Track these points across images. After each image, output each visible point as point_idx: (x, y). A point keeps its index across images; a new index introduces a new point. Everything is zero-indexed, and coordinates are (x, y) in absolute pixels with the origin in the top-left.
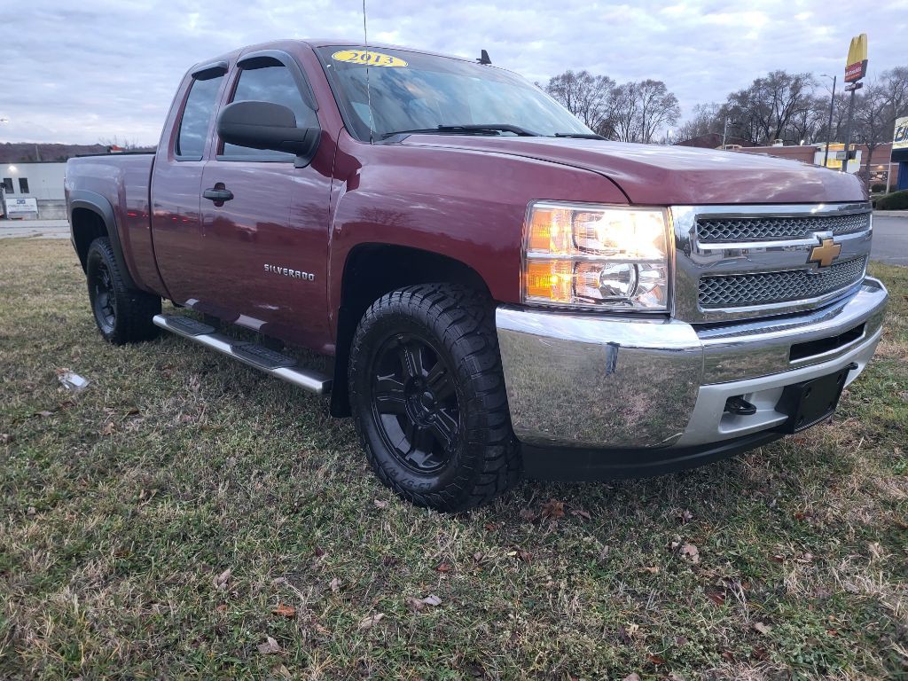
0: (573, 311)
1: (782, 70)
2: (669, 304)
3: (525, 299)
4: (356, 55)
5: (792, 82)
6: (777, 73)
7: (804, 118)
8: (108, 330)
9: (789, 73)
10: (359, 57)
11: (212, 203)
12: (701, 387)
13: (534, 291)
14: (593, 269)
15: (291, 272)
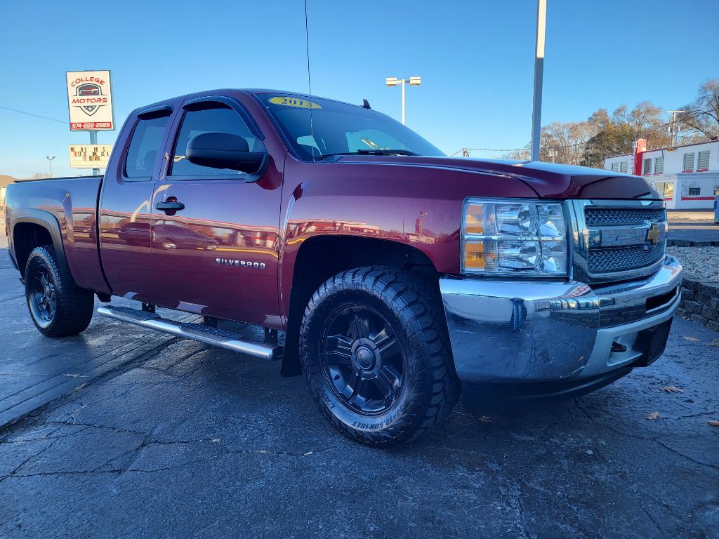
3: (463, 270)
4: (286, 100)
10: (288, 101)
11: (163, 212)
12: (598, 331)
13: (470, 264)
14: (513, 247)
15: (243, 263)
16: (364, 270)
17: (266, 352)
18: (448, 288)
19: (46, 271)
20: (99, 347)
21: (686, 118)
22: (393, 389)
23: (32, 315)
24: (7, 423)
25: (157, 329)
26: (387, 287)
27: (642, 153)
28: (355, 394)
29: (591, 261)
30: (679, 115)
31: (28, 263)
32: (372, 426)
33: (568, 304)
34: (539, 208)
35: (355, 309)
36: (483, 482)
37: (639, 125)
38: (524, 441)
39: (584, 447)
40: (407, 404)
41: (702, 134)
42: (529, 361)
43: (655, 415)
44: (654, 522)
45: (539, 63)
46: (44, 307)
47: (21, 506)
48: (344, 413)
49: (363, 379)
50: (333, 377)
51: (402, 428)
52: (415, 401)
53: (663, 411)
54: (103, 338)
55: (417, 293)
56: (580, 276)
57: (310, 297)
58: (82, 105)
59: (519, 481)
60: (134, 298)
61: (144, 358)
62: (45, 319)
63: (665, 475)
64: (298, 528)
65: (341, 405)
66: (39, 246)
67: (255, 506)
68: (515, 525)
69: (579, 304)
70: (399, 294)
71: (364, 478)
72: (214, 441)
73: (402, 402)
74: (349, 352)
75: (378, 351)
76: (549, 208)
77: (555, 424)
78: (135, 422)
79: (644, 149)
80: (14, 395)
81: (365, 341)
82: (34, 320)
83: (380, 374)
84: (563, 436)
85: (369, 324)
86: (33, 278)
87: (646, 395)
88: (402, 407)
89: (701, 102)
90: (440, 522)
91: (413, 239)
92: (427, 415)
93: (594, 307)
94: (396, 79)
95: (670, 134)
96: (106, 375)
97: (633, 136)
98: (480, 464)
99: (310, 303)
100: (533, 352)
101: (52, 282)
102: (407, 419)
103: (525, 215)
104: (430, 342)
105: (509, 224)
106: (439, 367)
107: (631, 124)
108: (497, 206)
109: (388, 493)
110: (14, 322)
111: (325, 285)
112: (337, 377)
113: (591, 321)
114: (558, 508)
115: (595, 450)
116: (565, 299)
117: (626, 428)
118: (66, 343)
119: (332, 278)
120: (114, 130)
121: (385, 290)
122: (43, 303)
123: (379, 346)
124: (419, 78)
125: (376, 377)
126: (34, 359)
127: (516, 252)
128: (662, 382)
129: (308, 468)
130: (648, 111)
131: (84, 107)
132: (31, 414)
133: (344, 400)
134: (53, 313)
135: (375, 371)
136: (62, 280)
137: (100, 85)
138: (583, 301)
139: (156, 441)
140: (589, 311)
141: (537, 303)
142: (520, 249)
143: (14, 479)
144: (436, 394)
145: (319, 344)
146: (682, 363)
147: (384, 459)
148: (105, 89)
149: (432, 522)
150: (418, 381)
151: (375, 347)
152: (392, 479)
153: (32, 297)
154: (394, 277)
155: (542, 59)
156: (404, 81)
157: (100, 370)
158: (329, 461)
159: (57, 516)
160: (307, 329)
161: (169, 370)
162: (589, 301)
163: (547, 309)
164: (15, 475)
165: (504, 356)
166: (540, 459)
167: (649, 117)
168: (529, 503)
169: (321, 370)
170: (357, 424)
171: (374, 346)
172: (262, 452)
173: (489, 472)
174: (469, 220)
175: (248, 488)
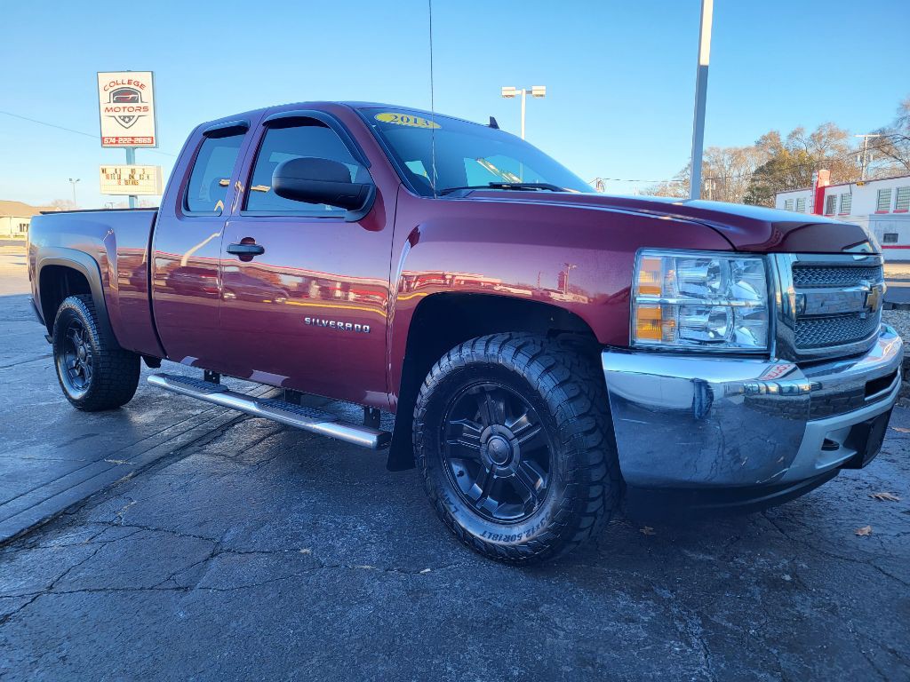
0: (681, 352)
2: (769, 345)
3: (633, 342)
4: (396, 117)
10: (399, 119)
11: (237, 257)
12: (808, 423)
13: (643, 334)
14: (699, 313)
15: (340, 324)
16: (501, 337)
17: (368, 439)
18: (612, 364)
19: (80, 327)
20: (147, 425)
21: (880, 143)
22: (535, 492)
23: (61, 383)
24: (38, 523)
25: (218, 404)
26: (531, 360)
27: (823, 188)
28: (484, 495)
29: (798, 332)
30: (872, 141)
31: (58, 316)
32: (508, 538)
33: (767, 387)
34: (732, 264)
35: (488, 387)
36: (653, 614)
37: (820, 151)
38: (701, 561)
39: (780, 571)
40: (554, 511)
41: (900, 165)
42: (716, 461)
43: (867, 530)
44: (879, 672)
45: (703, 72)
46: (77, 372)
47: (64, 633)
48: (470, 520)
49: (495, 477)
50: (456, 473)
51: (547, 542)
52: (566, 508)
53: (876, 525)
54: (151, 413)
55: (570, 369)
56: (785, 352)
57: (429, 370)
58: (117, 115)
59: (699, 614)
60: (194, 364)
61: (204, 442)
62: (78, 388)
63: (887, 610)
64: (420, 669)
65: (466, 510)
66: (72, 294)
67: (363, 638)
68: (700, 673)
69: (780, 389)
70: (547, 370)
71: (500, 605)
72: (303, 551)
73: (548, 508)
74: (478, 442)
75: (516, 442)
76: (745, 263)
77: (738, 538)
78: (200, 525)
79: (827, 183)
80: (44, 485)
81: (501, 428)
82: (64, 389)
83: (519, 472)
84: (750, 555)
85: (505, 406)
86: (63, 335)
87: (852, 504)
88: (548, 516)
89: (899, 124)
90: (603, 666)
91: (555, 296)
92: (581, 526)
93: (800, 392)
94: (514, 88)
95: (860, 164)
96: (157, 462)
97: (813, 167)
98: (646, 591)
99: (429, 379)
100: (721, 449)
101: (88, 341)
102: (553, 531)
103: (714, 272)
104: (587, 433)
105: (695, 284)
106: (597, 466)
107: (810, 151)
108: (679, 260)
109: (532, 625)
110: (37, 391)
111: (449, 356)
112: (461, 474)
113: (796, 411)
114: (754, 651)
115: (794, 575)
116: (763, 382)
117: (831, 546)
118: (105, 419)
119: (458, 347)
120: (156, 147)
121: (528, 365)
122: (75, 367)
123: (518, 436)
124: (544, 88)
125: (513, 475)
126: (65, 439)
127: (703, 320)
128: (870, 487)
129: (426, 591)
130: (832, 135)
131: (120, 117)
132: (68, 511)
133: (471, 502)
134: (89, 380)
135: (511, 467)
136: (100, 339)
137: (140, 90)
138: (786, 385)
139: (229, 551)
140: (794, 398)
141: (727, 386)
142: (708, 316)
143: (52, 596)
144: (594, 499)
145: (439, 431)
146: (894, 461)
147: (522, 580)
148: (146, 95)
149: (593, 666)
150: (571, 482)
151: (513, 436)
152: (535, 608)
153: (62, 360)
154: (540, 349)
155: (707, 67)
156: (524, 91)
157: (150, 455)
158: (453, 581)
159: (111, 647)
160: (423, 411)
161: (238, 457)
162: (794, 385)
163: (740, 393)
164: (52, 591)
165: (682, 453)
166: (723, 585)
167: (834, 141)
168: (716, 644)
169: (440, 464)
170: (487, 535)
171: (511, 436)
172: (366, 567)
173: (660, 600)
174: (643, 278)
175: (352, 615)
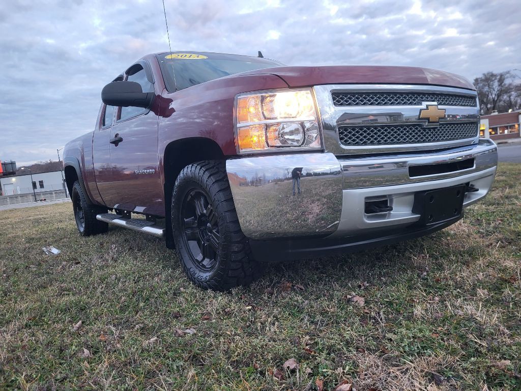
1: (491, 71)
2: (322, 145)
3: (239, 151)
5: (498, 77)
6: (488, 73)
7: (510, 97)
8: (82, 230)
9: (495, 72)
11: (113, 145)
13: (242, 146)
15: (146, 171)
